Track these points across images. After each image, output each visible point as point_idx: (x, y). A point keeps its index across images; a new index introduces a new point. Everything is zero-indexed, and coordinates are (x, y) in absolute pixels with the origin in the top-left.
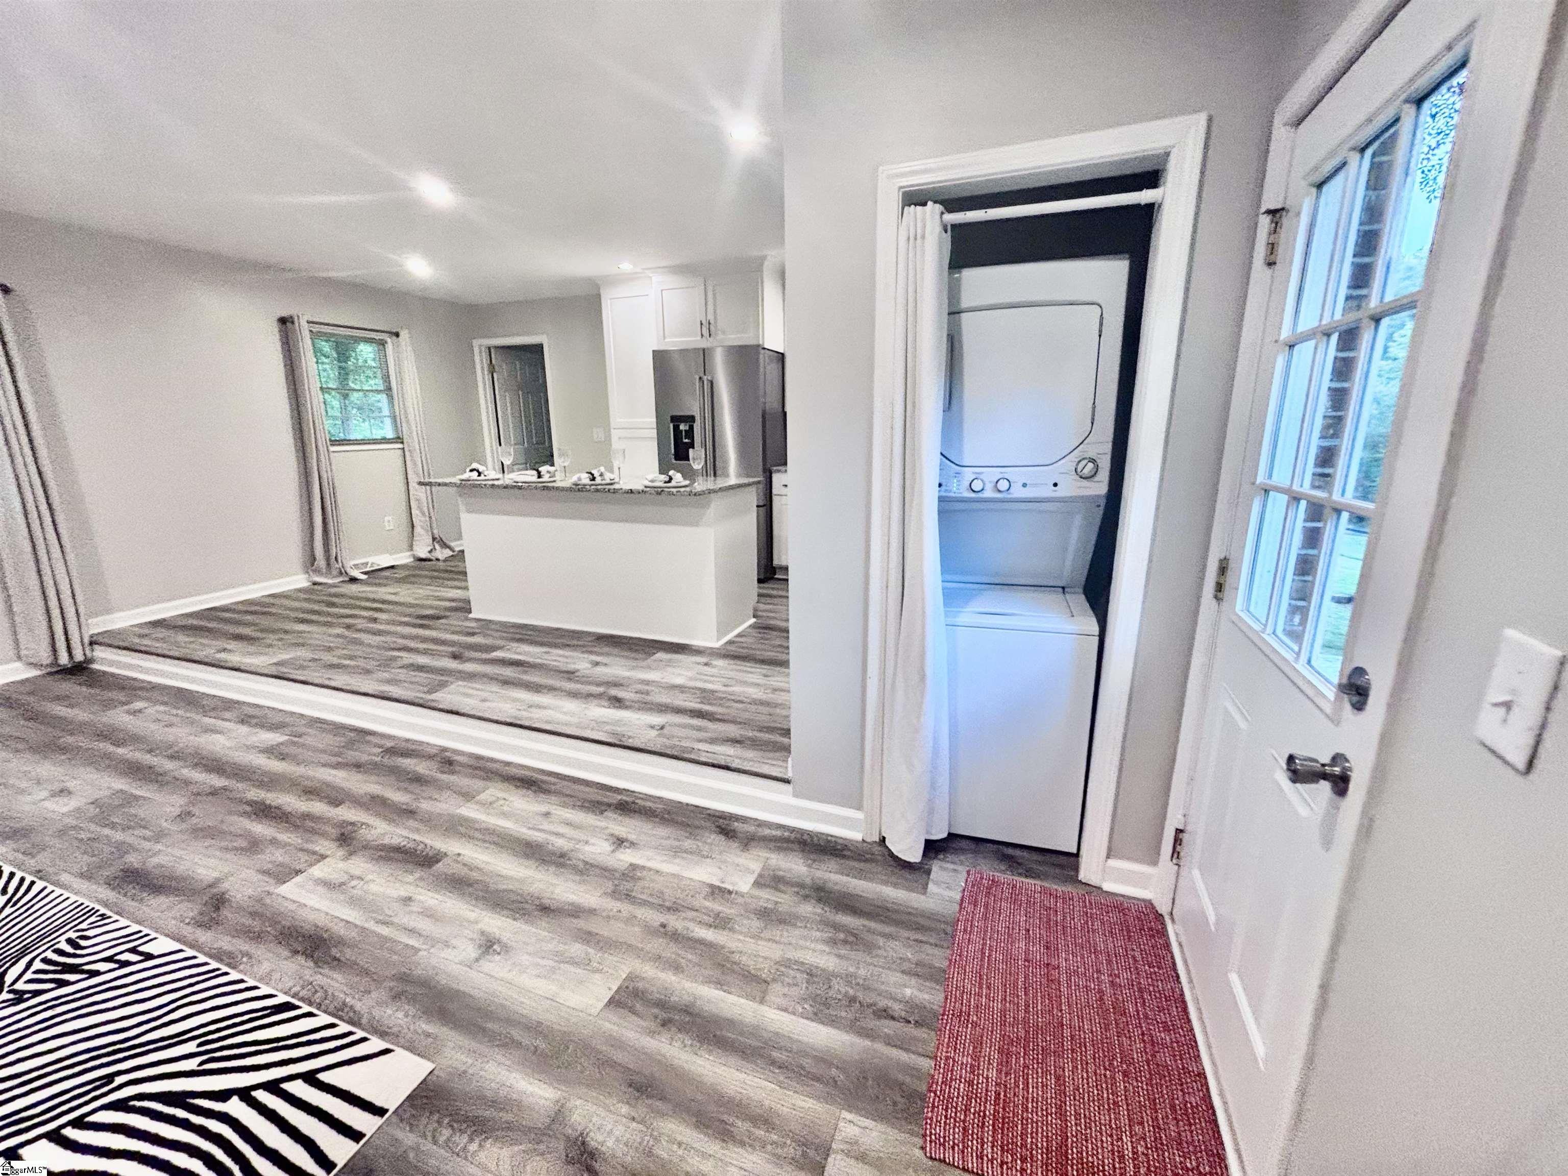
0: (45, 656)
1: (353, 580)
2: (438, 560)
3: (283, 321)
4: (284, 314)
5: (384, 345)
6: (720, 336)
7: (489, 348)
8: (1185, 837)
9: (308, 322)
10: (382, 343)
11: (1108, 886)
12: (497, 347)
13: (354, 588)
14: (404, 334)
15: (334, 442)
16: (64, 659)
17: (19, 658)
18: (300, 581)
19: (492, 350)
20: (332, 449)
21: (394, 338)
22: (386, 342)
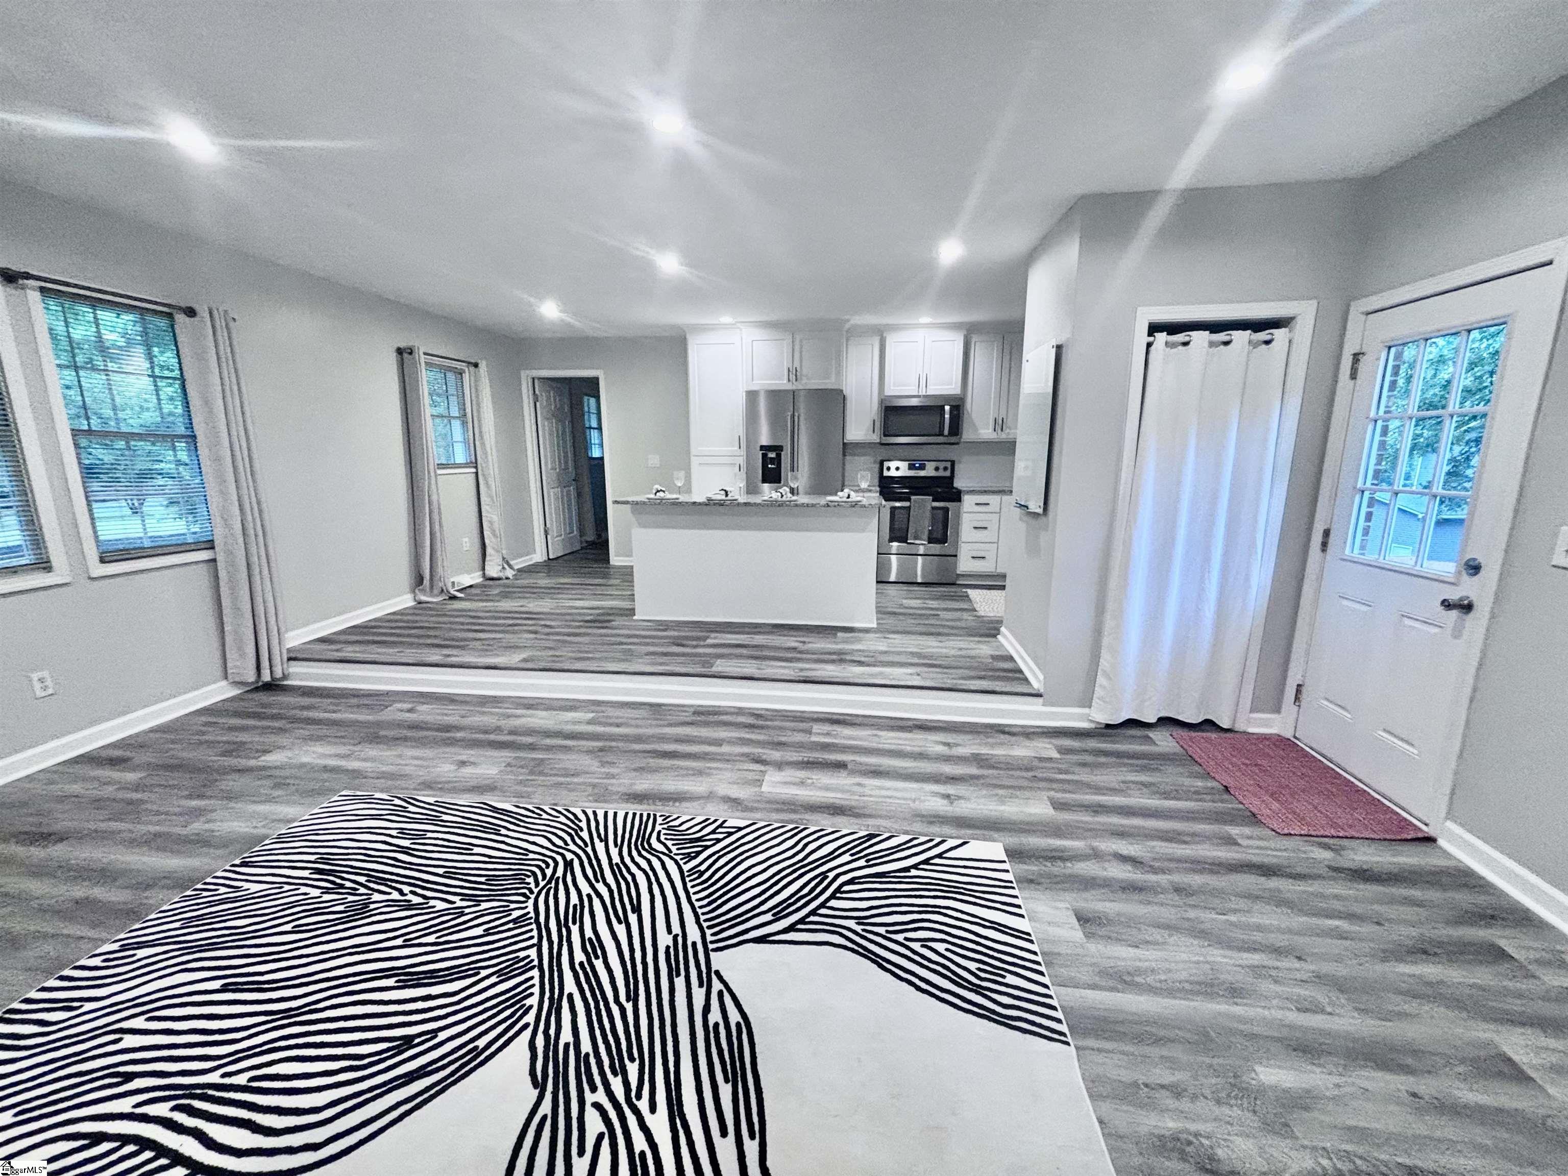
0: (251, 677)
1: (453, 598)
2: (507, 578)
3: (400, 351)
4: (402, 345)
5: (461, 374)
6: (804, 381)
7: (533, 379)
8: (1304, 690)
9: (425, 354)
10: (461, 373)
11: (1251, 730)
12: (539, 379)
13: (457, 605)
14: (483, 365)
15: (441, 466)
16: (267, 677)
17: (226, 678)
18: (406, 601)
19: (536, 381)
20: (439, 472)
21: (472, 369)
22: (464, 372)
